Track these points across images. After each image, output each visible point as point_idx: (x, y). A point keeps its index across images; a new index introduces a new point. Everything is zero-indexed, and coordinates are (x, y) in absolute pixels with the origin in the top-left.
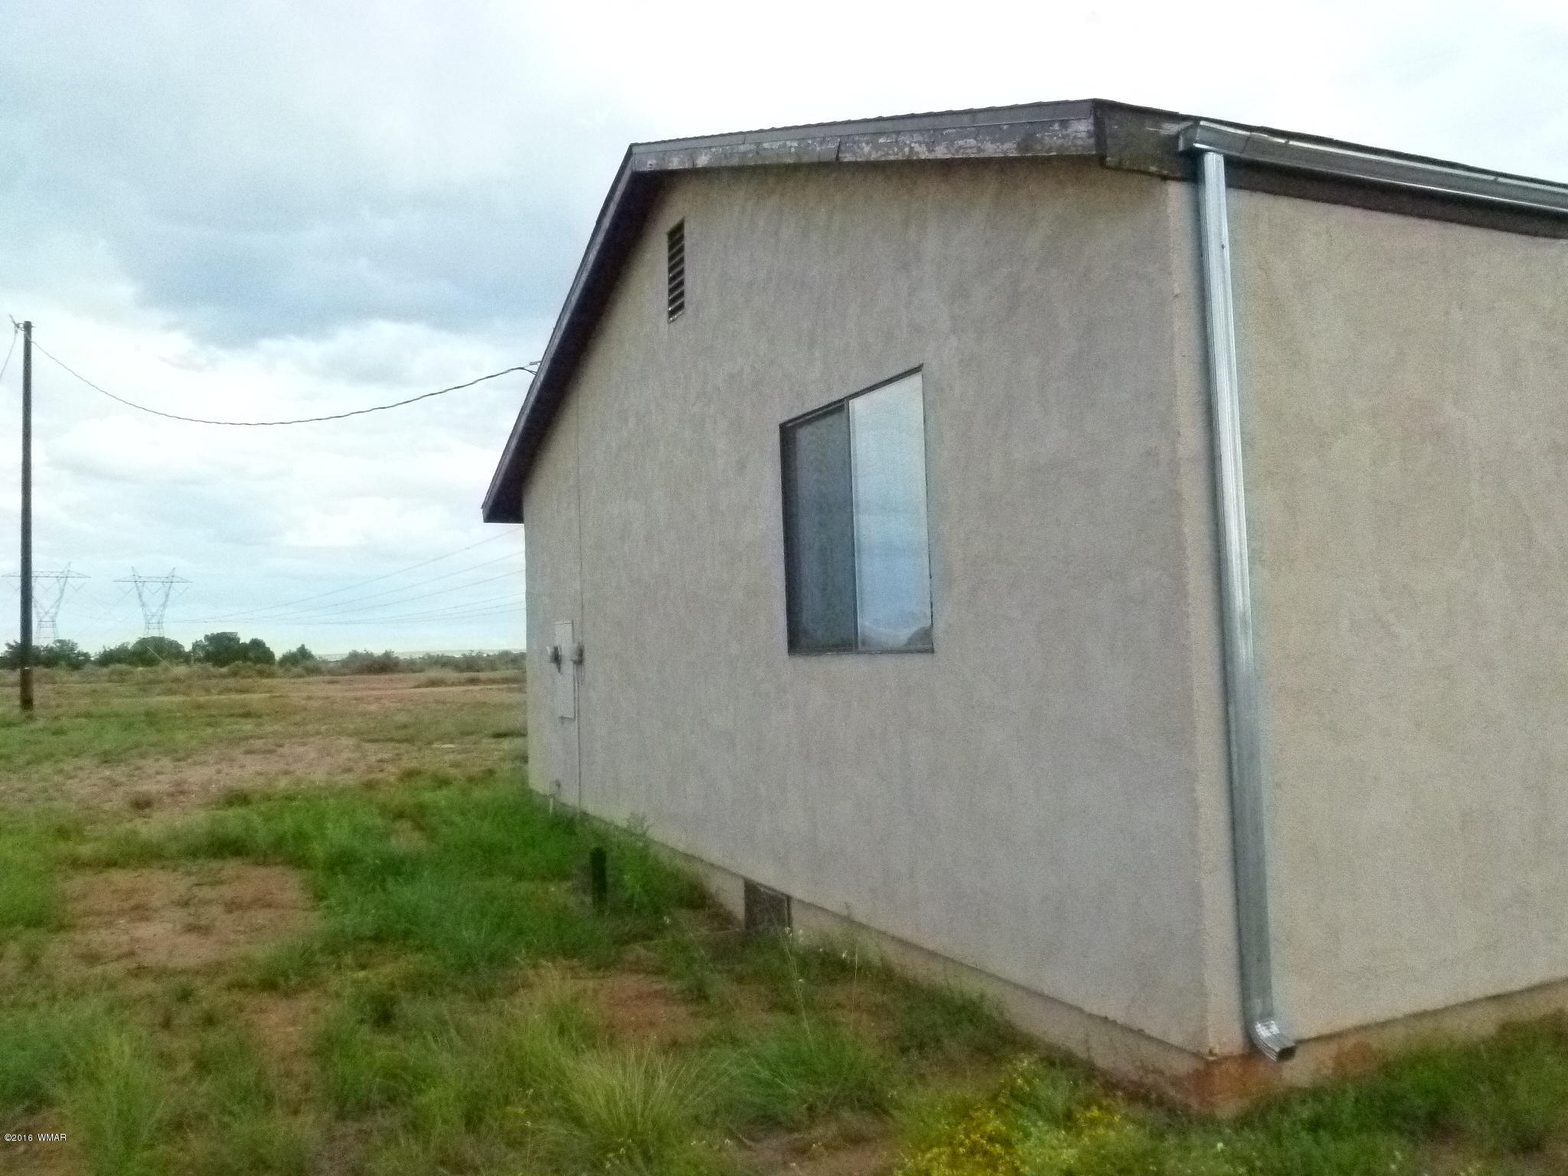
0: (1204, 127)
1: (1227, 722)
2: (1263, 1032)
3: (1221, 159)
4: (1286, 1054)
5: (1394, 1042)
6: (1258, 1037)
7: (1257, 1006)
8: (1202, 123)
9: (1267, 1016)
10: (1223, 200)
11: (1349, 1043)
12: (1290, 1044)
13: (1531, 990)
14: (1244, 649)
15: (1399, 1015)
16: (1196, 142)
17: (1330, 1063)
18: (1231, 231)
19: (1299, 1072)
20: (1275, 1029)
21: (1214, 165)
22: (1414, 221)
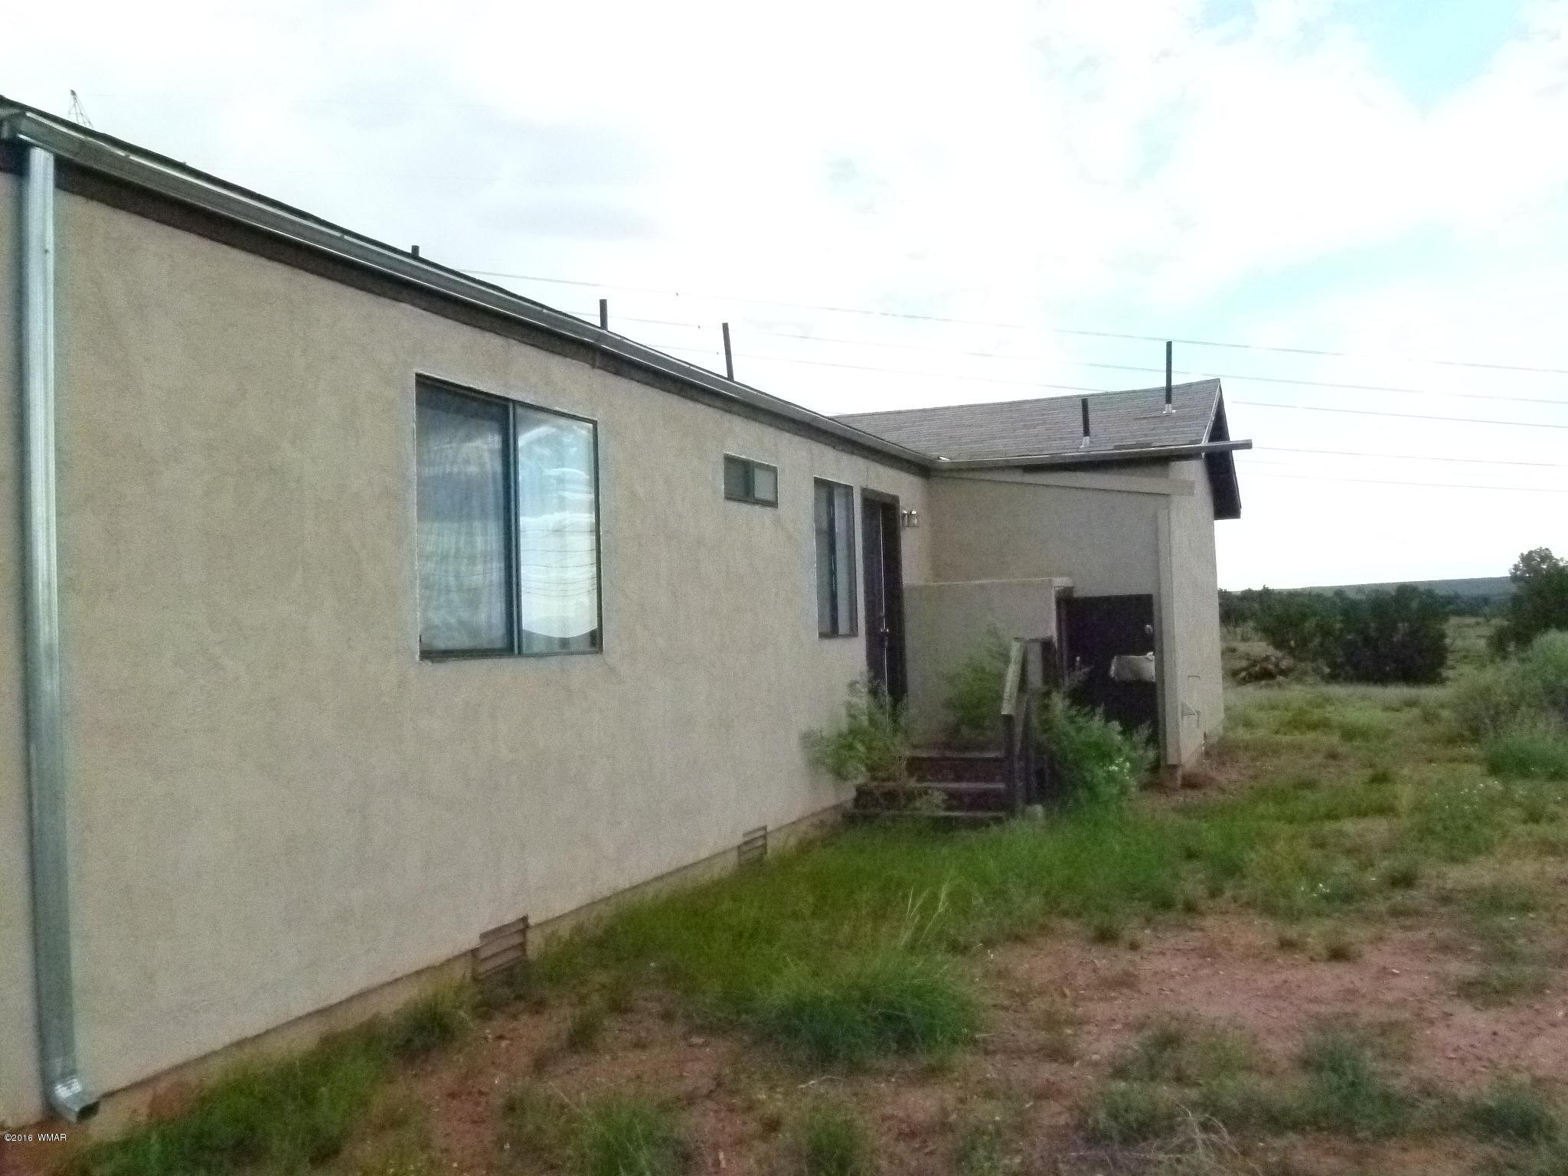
0: (29, 118)
1: (28, 764)
2: (62, 1092)
3: (51, 158)
4: (88, 1111)
5: (214, 1074)
6: (56, 1098)
7: (57, 1064)
8: (29, 114)
9: (68, 1074)
10: (50, 201)
11: (163, 1086)
12: (91, 1101)
13: (350, 1000)
14: (49, 685)
15: (218, 1047)
16: (21, 133)
17: (144, 1111)
18: (57, 235)
19: (107, 1127)
20: (77, 1087)
21: (41, 162)
22: (263, 261)
